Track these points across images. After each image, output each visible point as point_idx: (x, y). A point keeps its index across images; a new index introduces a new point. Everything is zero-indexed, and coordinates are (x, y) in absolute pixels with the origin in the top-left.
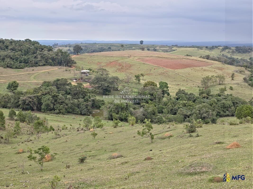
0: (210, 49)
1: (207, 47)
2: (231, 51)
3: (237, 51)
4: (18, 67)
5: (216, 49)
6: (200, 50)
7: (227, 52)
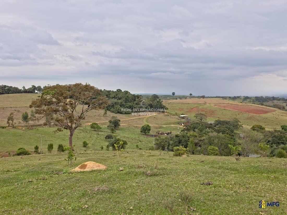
0: (233, 99)
1: (230, 97)
2: (252, 100)
3: (256, 100)
4: (127, 113)
5: (238, 99)
6: (225, 100)
7: (249, 102)
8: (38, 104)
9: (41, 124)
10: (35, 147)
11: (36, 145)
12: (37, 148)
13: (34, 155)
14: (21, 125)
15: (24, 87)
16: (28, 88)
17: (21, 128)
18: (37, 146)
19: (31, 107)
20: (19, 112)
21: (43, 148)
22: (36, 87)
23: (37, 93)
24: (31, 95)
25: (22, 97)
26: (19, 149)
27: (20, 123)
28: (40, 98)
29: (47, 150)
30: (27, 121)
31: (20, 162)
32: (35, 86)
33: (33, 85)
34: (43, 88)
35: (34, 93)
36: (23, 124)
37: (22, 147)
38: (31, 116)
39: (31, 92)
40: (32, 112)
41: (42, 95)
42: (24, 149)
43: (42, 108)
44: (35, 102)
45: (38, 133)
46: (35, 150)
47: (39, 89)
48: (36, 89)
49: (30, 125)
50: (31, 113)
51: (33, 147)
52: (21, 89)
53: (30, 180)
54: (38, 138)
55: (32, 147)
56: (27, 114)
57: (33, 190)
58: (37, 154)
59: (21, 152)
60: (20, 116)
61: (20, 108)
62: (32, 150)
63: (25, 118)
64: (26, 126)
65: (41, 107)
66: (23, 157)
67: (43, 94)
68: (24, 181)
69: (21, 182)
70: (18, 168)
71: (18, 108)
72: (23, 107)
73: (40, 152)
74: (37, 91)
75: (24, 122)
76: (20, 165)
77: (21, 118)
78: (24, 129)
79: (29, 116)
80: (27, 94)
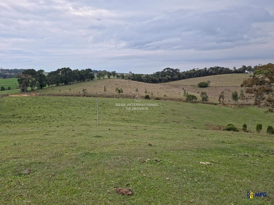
8: (250, 83)
9: (250, 104)
10: (243, 125)
11: (245, 123)
12: (245, 126)
13: (243, 132)
14: (230, 103)
15: (235, 68)
16: (239, 68)
17: (230, 105)
18: (245, 125)
19: (242, 86)
20: (229, 91)
21: (252, 127)
22: (247, 67)
23: (247, 73)
24: (241, 75)
25: (233, 77)
26: (229, 125)
27: (229, 101)
28: (252, 77)
29: (256, 129)
30: (236, 100)
31: (232, 136)
32: (245, 67)
33: (244, 66)
34: (253, 68)
35: (244, 73)
36: (233, 102)
37: (231, 124)
38: (240, 95)
39: (242, 72)
40: (242, 91)
41: (254, 75)
42: (233, 126)
43: (254, 88)
44: (246, 81)
45: (247, 112)
46: (243, 128)
47: (250, 69)
48: (247, 69)
49: (239, 104)
50: (240, 92)
51: (242, 125)
52: (232, 70)
53: (246, 154)
54: (246, 117)
55: (240, 125)
56: (237, 93)
57: (250, 164)
58: (245, 132)
59: (230, 128)
60: (230, 95)
61: (230, 87)
62: (240, 127)
63: (235, 97)
64: (235, 105)
65: (252, 86)
66: (233, 133)
67: (255, 73)
68: (240, 154)
69: (238, 154)
70: (232, 142)
71: (229, 87)
72: (233, 86)
73: (248, 131)
74: (247, 71)
75: (233, 100)
76: (233, 139)
77: (231, 97)
78: (233, 107)
79: (239, 96)
80: (238, 74)
